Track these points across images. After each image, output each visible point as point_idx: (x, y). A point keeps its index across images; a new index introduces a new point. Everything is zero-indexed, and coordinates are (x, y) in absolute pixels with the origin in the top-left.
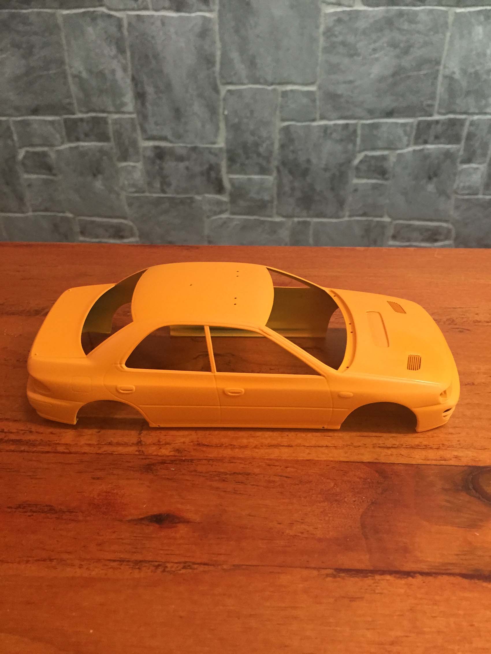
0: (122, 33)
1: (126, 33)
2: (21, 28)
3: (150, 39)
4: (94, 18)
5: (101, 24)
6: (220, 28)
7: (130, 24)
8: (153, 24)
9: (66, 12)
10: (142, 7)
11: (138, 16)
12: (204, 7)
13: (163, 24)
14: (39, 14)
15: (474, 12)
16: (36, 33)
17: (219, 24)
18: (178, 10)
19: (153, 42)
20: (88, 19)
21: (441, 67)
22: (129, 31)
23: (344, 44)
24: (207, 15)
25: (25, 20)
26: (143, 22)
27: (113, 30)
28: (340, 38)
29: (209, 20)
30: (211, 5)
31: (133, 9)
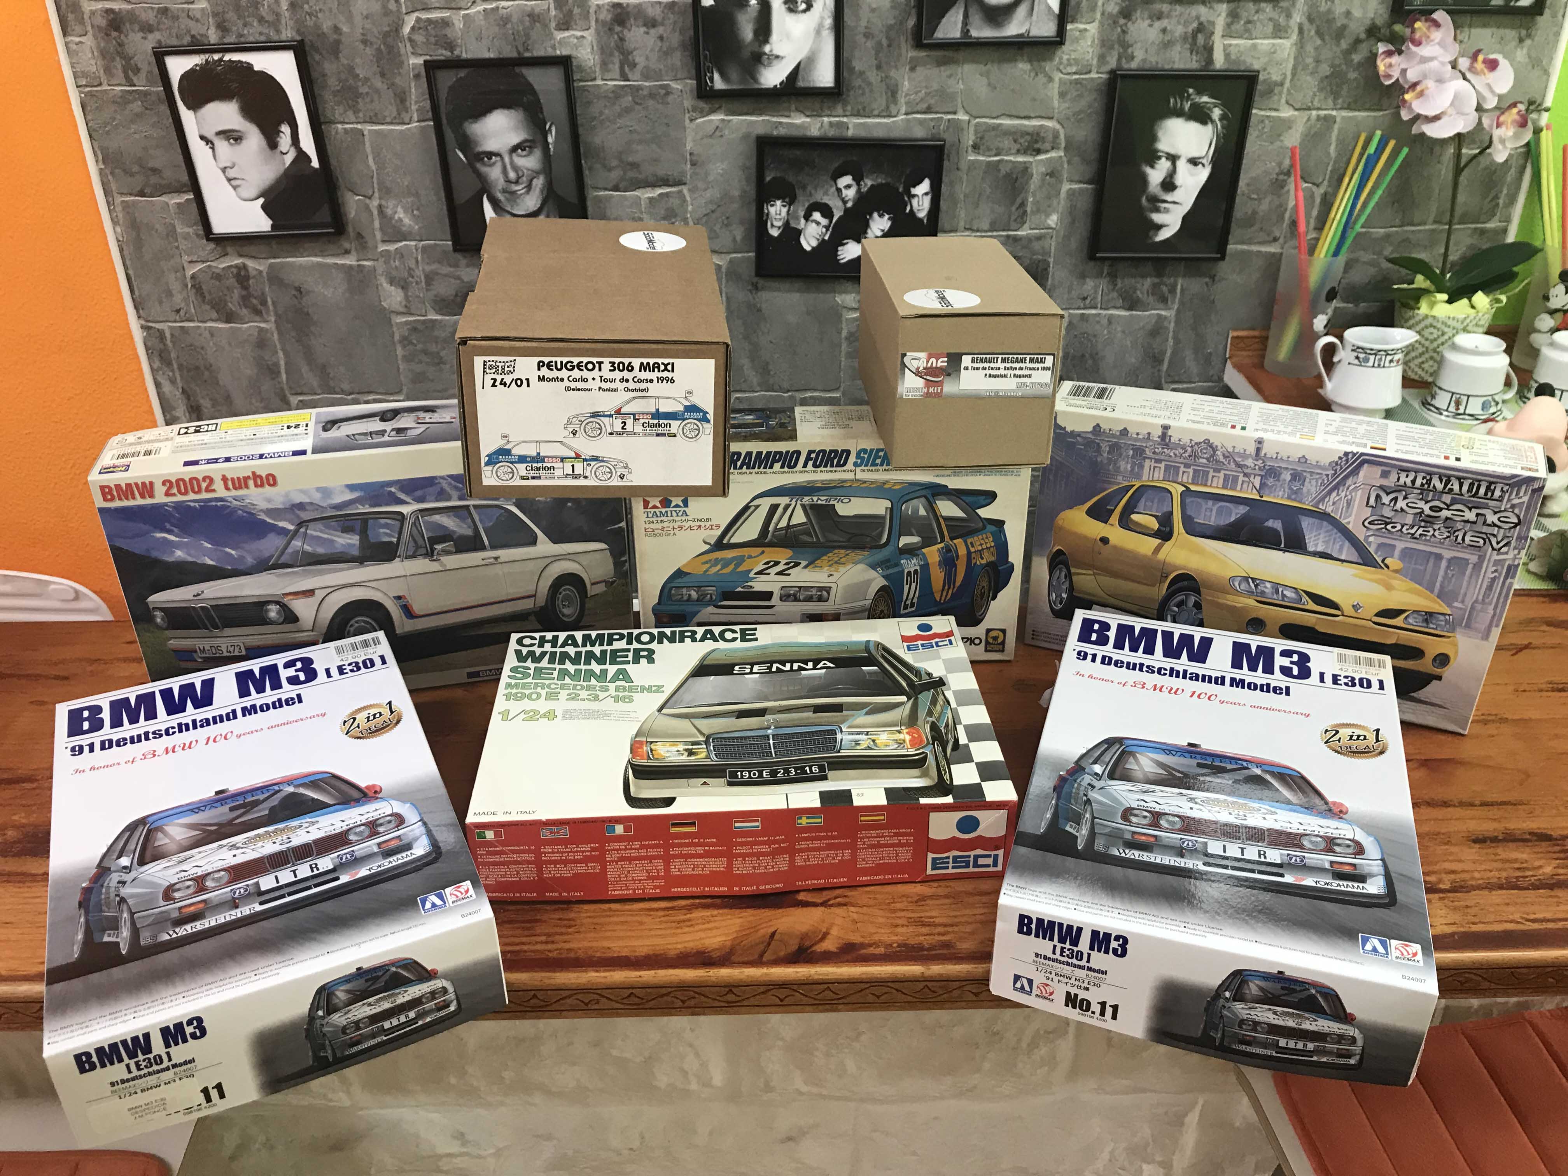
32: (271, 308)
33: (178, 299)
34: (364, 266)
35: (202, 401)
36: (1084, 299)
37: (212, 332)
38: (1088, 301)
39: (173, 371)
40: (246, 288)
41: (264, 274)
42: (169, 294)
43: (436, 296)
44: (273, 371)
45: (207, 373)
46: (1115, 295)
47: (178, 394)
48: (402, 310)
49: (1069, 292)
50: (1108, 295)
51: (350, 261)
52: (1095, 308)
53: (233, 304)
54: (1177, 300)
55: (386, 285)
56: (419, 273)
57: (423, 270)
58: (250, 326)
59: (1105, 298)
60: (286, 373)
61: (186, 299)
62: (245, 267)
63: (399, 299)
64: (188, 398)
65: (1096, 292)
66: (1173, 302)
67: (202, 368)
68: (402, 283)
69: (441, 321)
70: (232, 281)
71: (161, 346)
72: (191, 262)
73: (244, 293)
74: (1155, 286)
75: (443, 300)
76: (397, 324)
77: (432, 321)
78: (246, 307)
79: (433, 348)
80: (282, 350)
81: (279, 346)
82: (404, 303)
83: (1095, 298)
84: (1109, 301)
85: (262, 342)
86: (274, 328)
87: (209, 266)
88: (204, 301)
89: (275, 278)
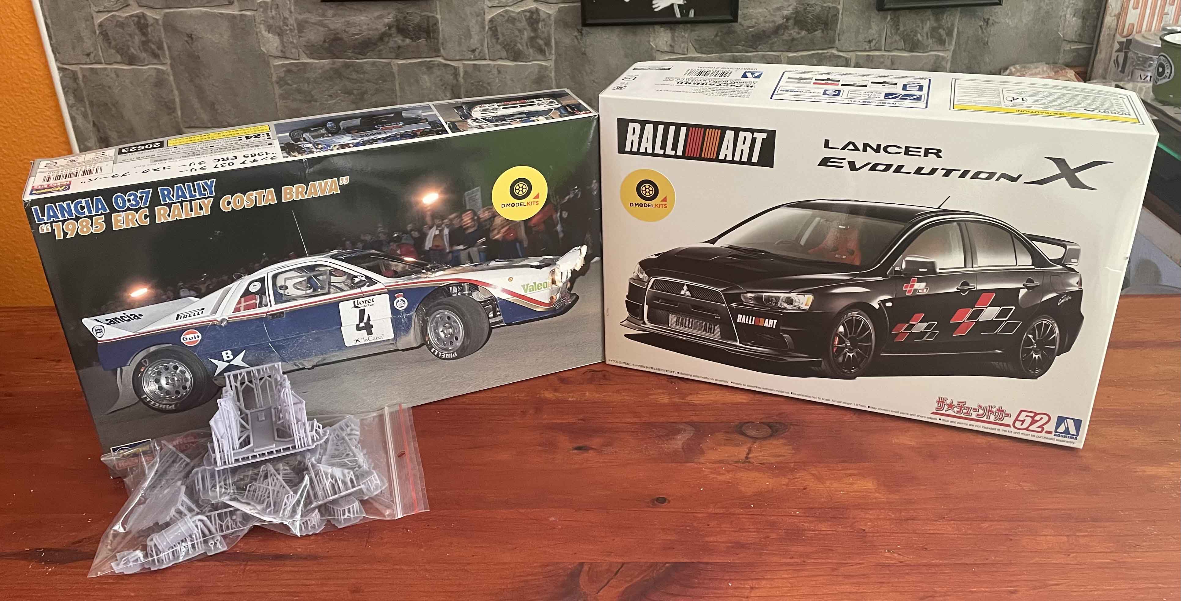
0: (457, 80)
1: (461, 80)
2: (354, 76)
3: (485, 85)
4: (430, 67)
5: (437, 72)
6: (556, 75)
7: (466, 72)
8: (489, 72)
9: (400, 62)
10: (478, 57)
12: (540, 57)
13: (499, 72)
14: (374, 64)
15: (806, 56)
16: (368, 81)
17: (555, 72)
18: (515, 60)
19: (489, 88)
20: (424, 69)
22: (464, 78)
24: (543, 63)
25: (359, 69)
27: (450, 78)
29: (546, 67)
30: (547, 54)
31: (470, 60)
32: (167, 52)
33: (88, 44)
34: (245, 16)
35: (109, 133)
36: (870, 42)
37: (116, 72)
38: (873, 44)
39: (85, 107)
40: (144, 34)
41: (160, 22)
42: (80, 39)
43: (307, 43)
44: (170, 108)
45: (114, 109)
46: (897, 38)
47: (90, 126)
48: (280, 54)
49: (856, 37)
50: (891, 38)
51: (233, 11)
52: (880, 50)
53: (135, 49)
54: (954, 43)
55: (265, 33)
56: (291, 21)
57: (296, 19)
58: (149, 68)
59: (889, 41)
60: (181, 109)
61: (95, 45)
62: (144, 16)
63: (275, 45)
64: (99, 131)
65: (880, 36)
66: (950, 44)
67: (110, 105)
68: (278, 30)
69: (312, 64)
70: (133, 28)
71: (75, 85)
72: (99, 12)
73: (144, 39)
74: (934, 30)
75: (313, 46)
76: (274, 66)
77: (304, 64)
78: (146, 51)
79: (305, 87)
80: (178, 88)
81: (174, 86)
82: (280, 48)
83: (879, 41)
84: (891, 43)
85: (160, 82)
86: (170, 70)
87: (113, 16)
88: (110, 47)
89: (169, 25)
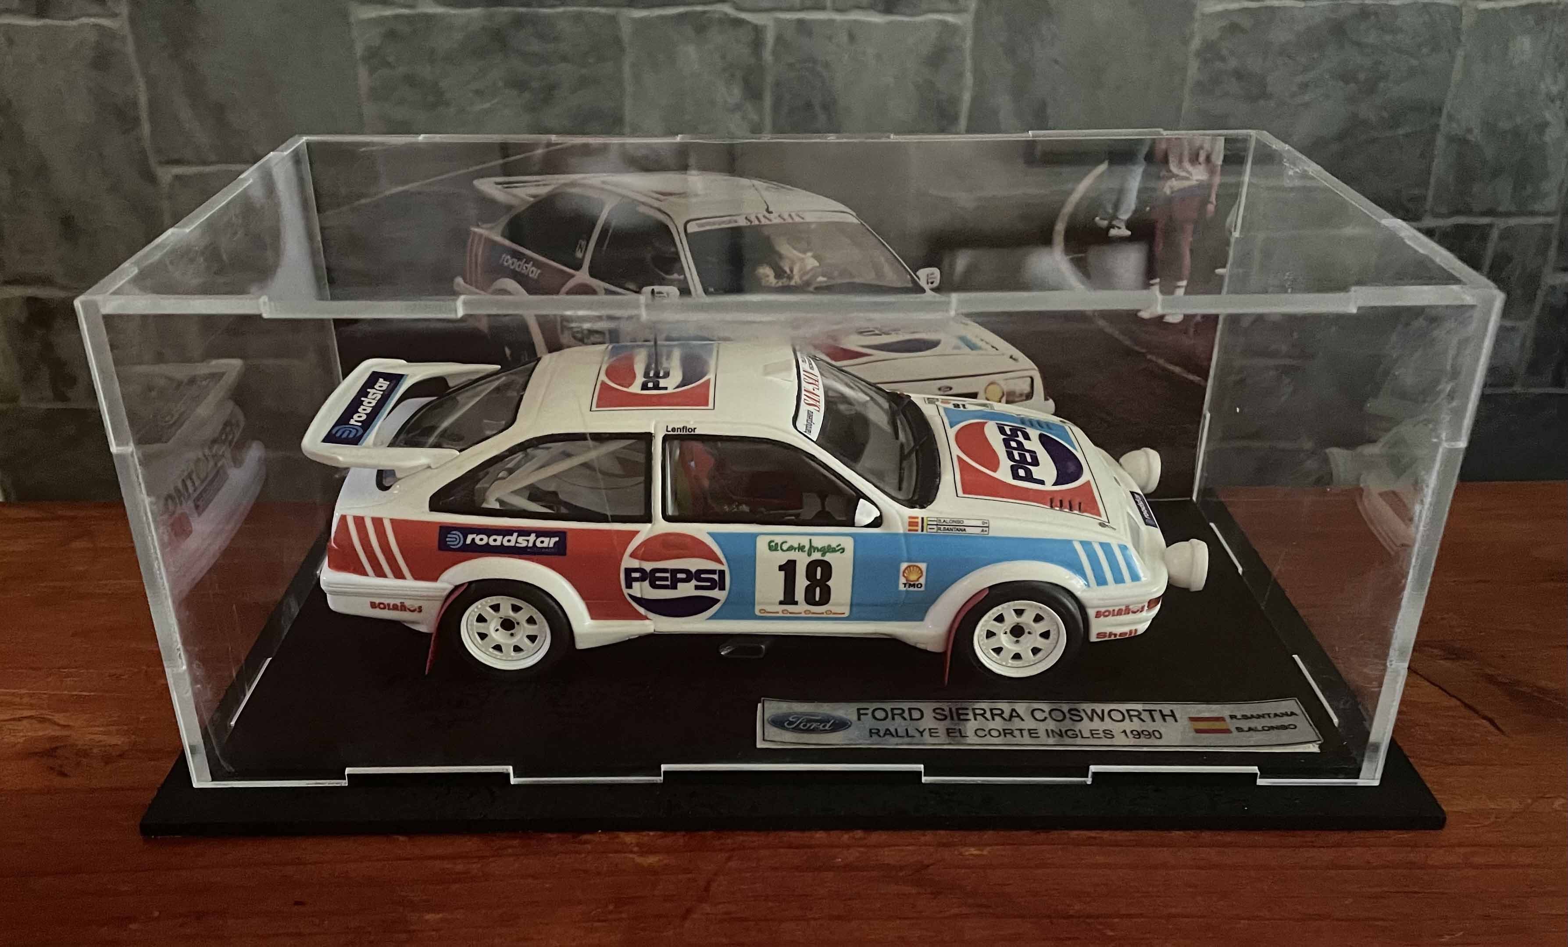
0: (760, 58)
1: (767, 55)
2: (535, 46)
3: (819, 68)
4: (701, 26)
5: (716, 37)
6: (976, 46)
7: (779, 39)
8: (829, 38)
9: (639, 14)
11: (801, 22)
12: (944, 4)
13: (852, 37)
14: (578, 18)
17: (974, 37)
18: (887, 10)
20: (688, 29)
21: (1443, 121)
22: (774, 53)
23: (1239, 75)
24: (950, 18)
25: (545, 29)
26: (810, 34)
28: (1233, 63)
29: (954, 29)
31: (792, 9)
